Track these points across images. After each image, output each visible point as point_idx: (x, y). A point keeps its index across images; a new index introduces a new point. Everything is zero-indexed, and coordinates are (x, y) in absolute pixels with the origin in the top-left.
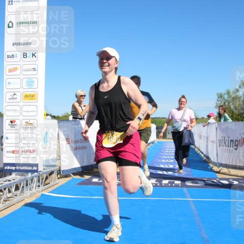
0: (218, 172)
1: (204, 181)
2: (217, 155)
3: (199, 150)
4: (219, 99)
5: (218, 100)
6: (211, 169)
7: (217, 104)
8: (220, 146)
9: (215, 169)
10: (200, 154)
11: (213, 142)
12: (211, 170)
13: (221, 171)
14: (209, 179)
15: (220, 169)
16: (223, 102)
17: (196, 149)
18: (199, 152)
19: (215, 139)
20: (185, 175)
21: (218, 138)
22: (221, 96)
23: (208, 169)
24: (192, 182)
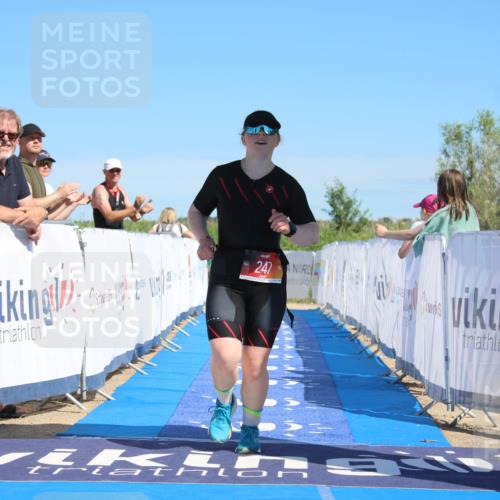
0: (452, 426)
1: (397, 459)
2: (447, 359)
3: (375, 341)
4: (450, 150)
5: (445, 152)
6: (424, 412)
7: (442, 165)
8: (456, 324)
9: (440, 412)
10: (380, 354)
11: (431, 308)
12: (424, 417)
13: (460, 423)
14: (416, 453)
15: (457, 412)
16: (464, 160)
17: (362, 338)
18: (373, 349)
19: (440, 300)
20: (324, 434)
21: (450, 296)
22: (458, 137)
23: (414, 412)
24: (352, 464)
